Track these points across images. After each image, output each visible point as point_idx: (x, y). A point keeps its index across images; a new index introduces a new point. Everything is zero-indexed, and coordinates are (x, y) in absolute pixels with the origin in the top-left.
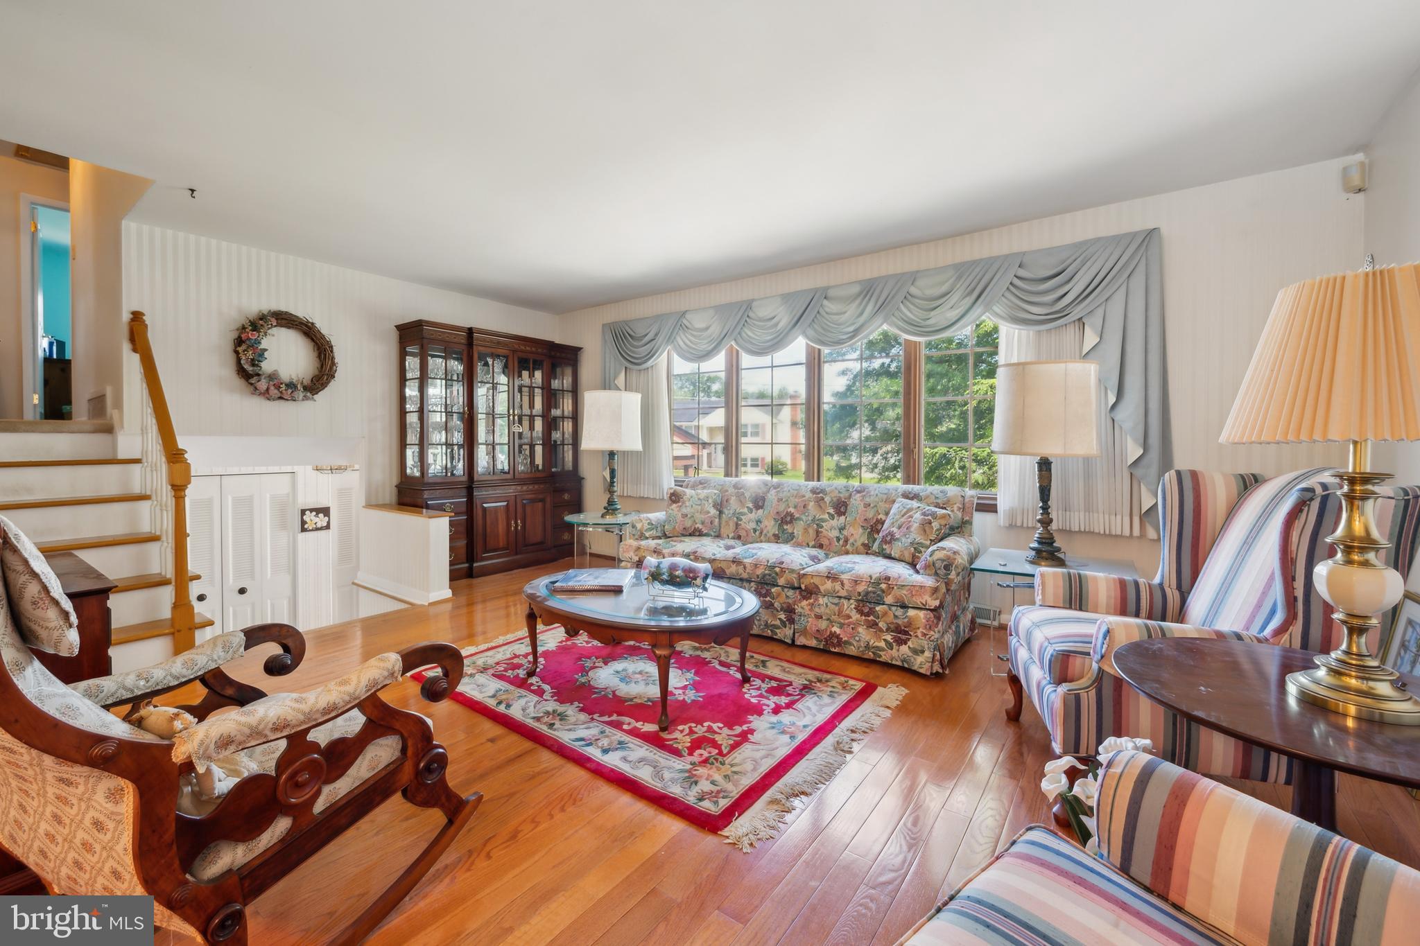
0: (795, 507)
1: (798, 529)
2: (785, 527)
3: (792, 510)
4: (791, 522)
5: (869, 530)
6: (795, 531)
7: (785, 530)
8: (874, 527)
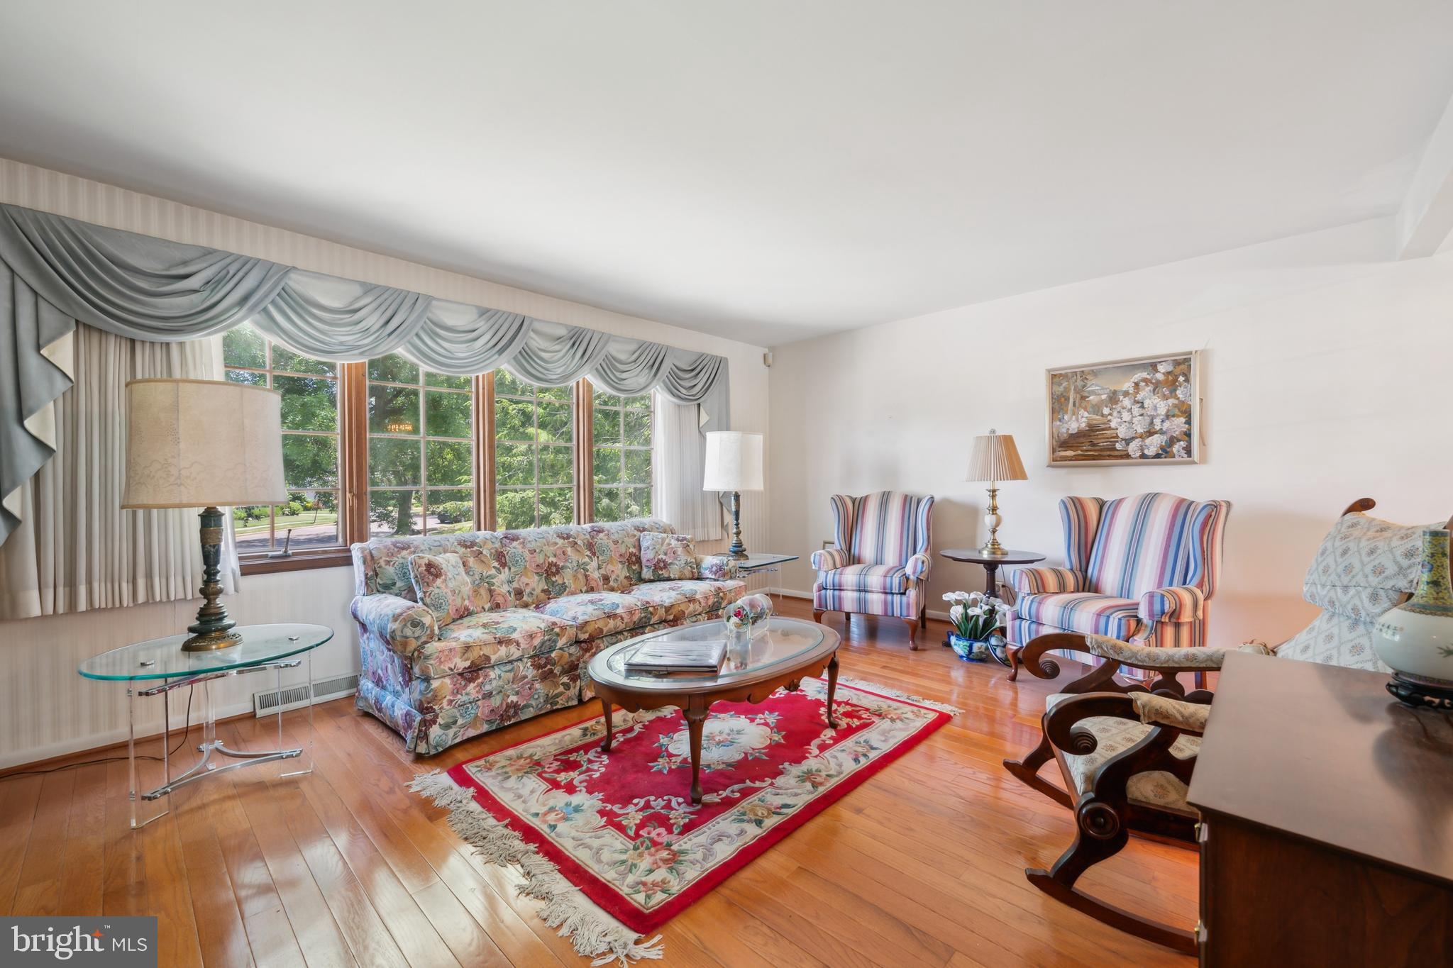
0: (555, 556)
1: (567, 577)
2: (554, 579)
3: (552, 559)
4: (558, 572)
5: (627, 564)
6: (565, 581)
7: (554, 582)
8: (634, 560)
